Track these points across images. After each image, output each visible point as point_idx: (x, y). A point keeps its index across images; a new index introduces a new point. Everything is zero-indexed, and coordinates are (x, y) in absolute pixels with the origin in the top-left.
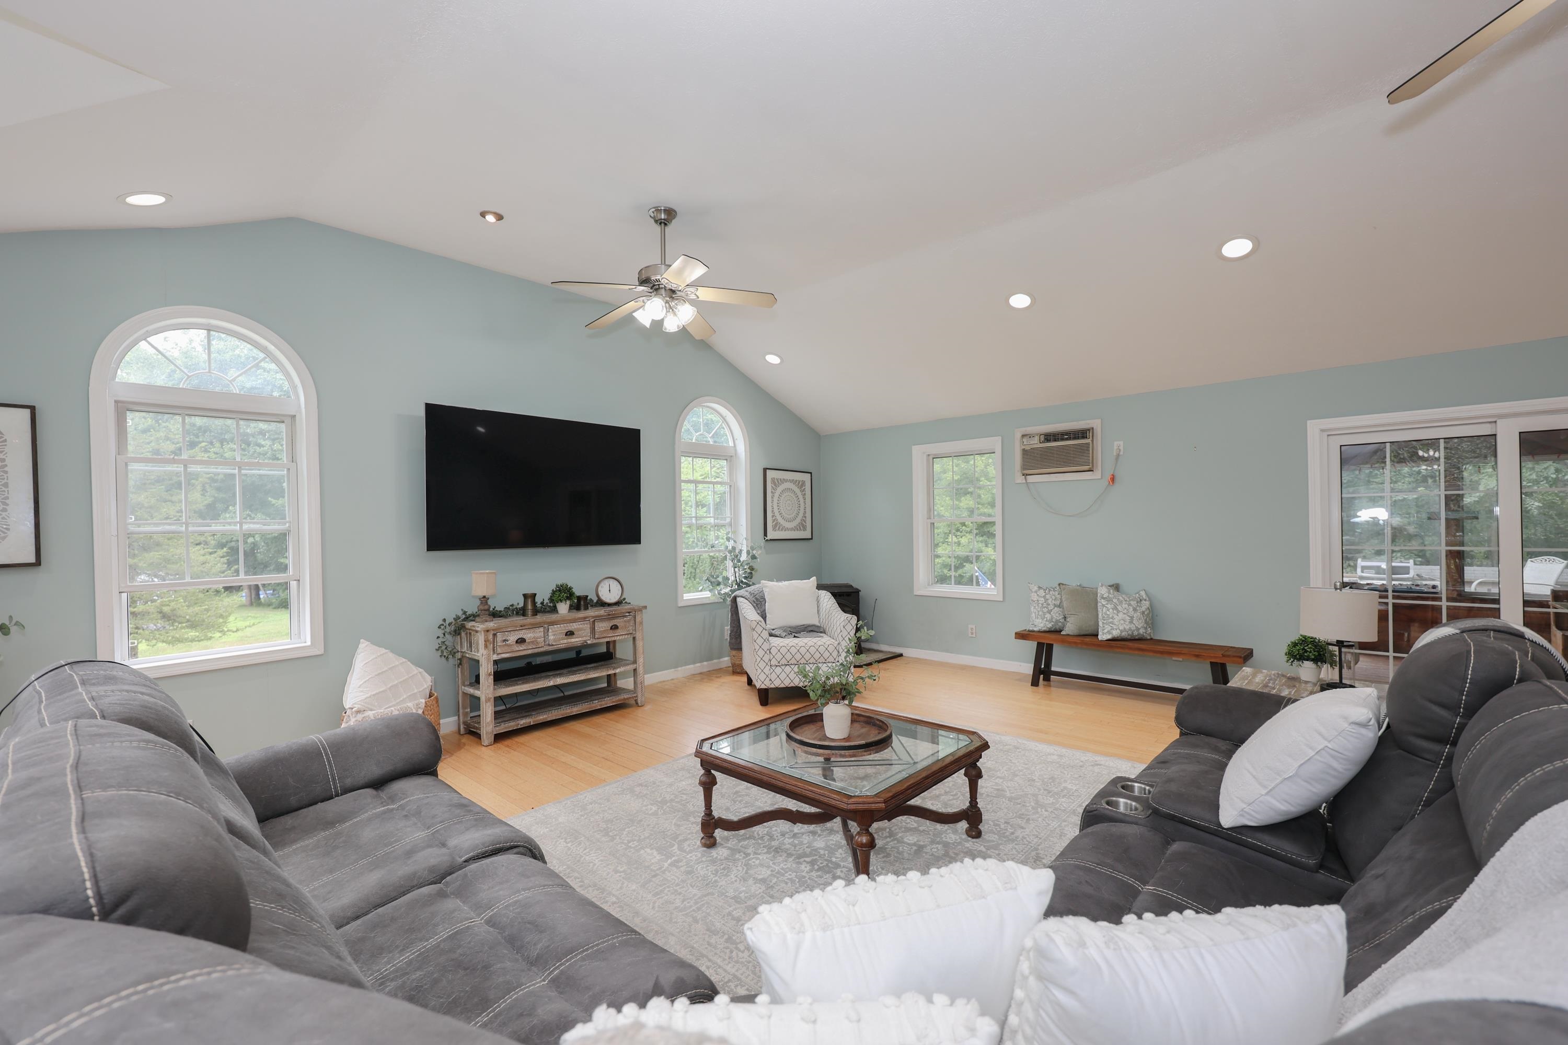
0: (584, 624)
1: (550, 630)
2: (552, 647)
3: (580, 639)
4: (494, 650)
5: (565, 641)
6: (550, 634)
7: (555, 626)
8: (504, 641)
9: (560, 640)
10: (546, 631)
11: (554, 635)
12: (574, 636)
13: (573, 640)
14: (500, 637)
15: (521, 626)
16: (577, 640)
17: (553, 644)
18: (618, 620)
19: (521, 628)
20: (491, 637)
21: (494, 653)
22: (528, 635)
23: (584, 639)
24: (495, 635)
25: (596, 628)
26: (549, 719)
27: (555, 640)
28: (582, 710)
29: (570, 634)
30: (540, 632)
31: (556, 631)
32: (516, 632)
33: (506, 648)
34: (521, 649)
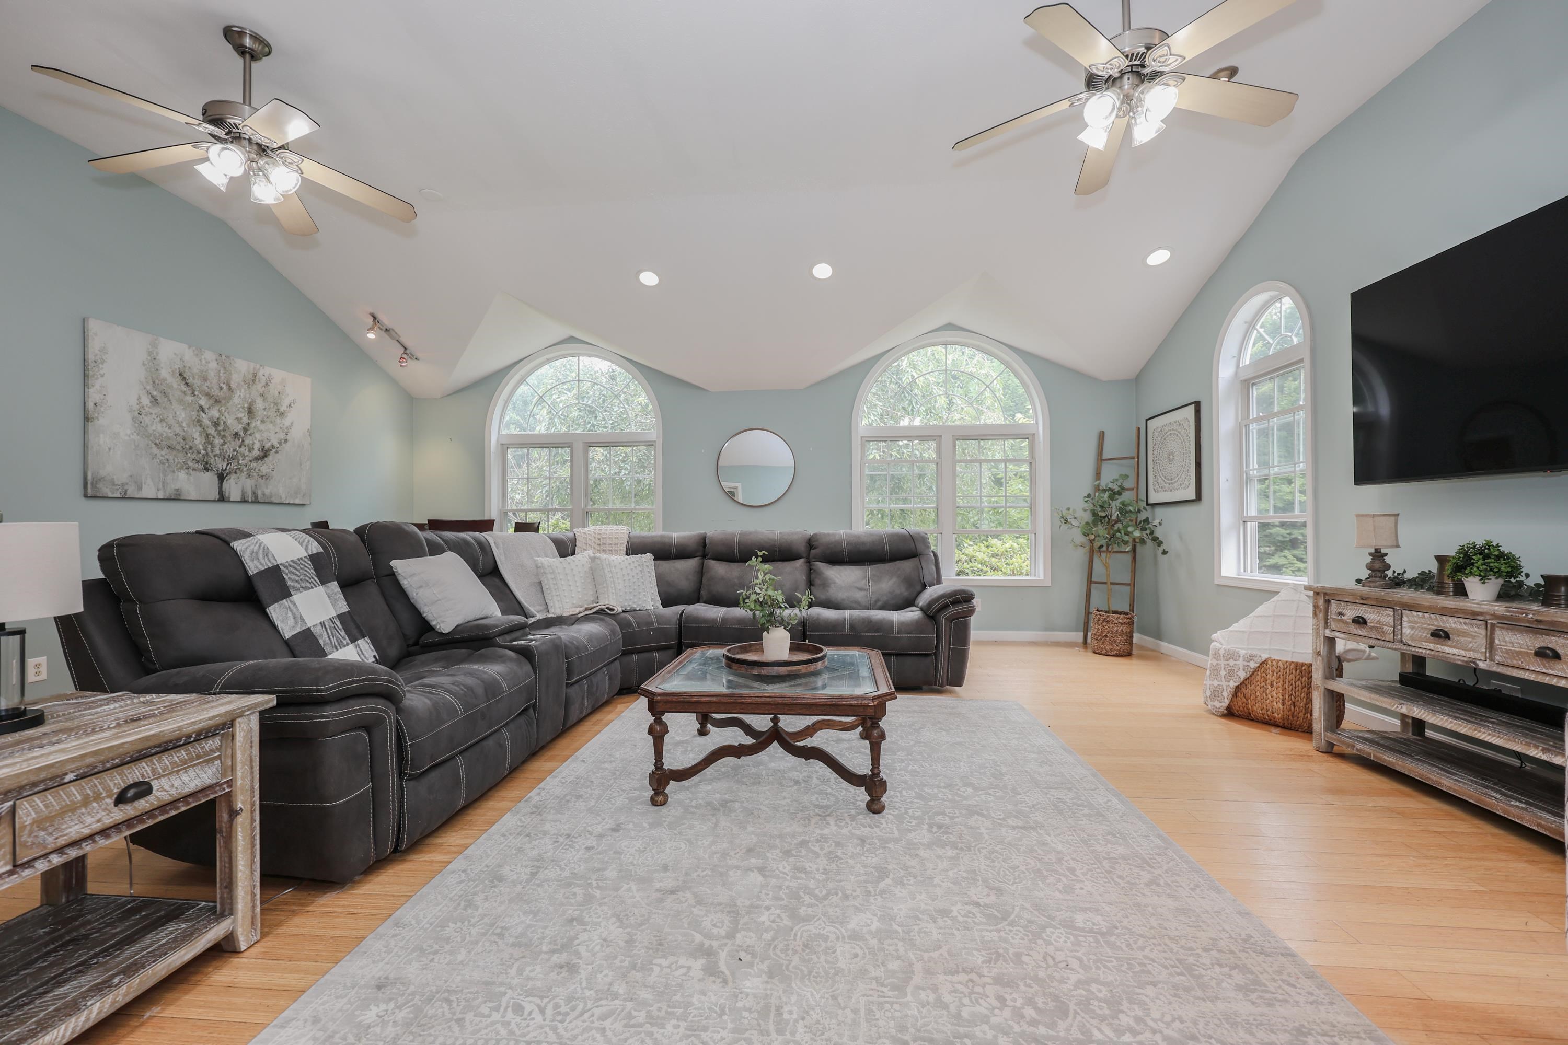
0: (1472, 625)
1: (1405, 618)
2: (1408, 648)
3: (1462, 652)
4: (1326, 623)
5: (1431, 646)
6: (1405, 624)
7: (1415, 613)
8: (1340, 614)
9: (1420, 639)
10: (1398, 617)
11: (1412, 628)
12: (1450, 642)
13: (1447, 649)
14: (1334, 607)
15: (1362, 599)
16: (1455, 651)
17: (1409, 642)
18: (1561, 640)
19: (1362, 602)
20: (1321, 602)
21: (1326, 625)
22: (1372, 616)
23: (1472, 654)
24: (1328, 602)
25: (1497, 641)
26: (1398, 769)
27: (1412, 638)
28: (1454, 791)
29: (1441, 635)
30: (1388, 615)
31: (1415, 622)
32: (1355, 606)
33: (1342, 625)
34: (1361, 633)
